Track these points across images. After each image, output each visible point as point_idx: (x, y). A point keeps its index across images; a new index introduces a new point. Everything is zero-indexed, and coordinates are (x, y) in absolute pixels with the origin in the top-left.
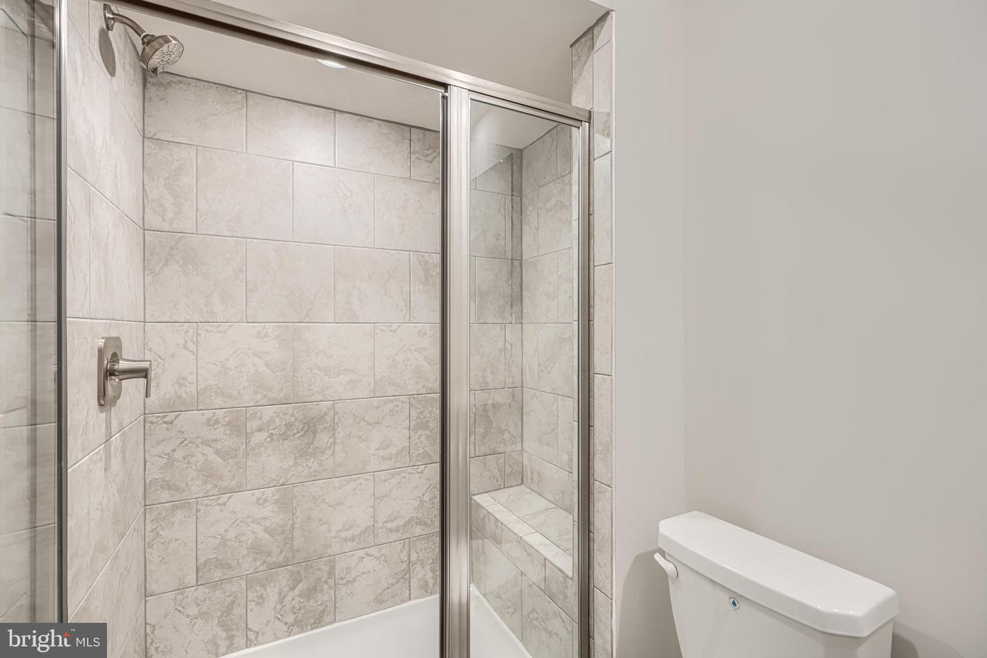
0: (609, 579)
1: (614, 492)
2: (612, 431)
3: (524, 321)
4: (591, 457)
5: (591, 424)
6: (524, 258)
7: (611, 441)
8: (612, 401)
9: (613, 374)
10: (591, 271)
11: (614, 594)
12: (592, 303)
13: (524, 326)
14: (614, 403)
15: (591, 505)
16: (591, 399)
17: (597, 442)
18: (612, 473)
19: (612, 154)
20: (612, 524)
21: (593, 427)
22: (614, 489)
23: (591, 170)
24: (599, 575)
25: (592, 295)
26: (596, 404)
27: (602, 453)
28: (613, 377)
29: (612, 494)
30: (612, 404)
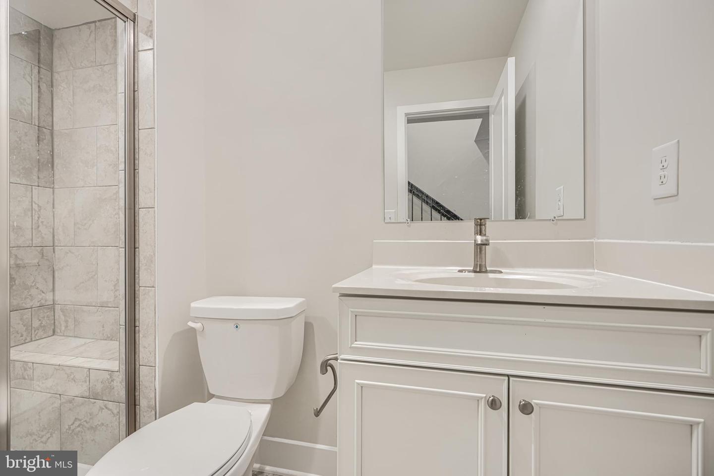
0: (153, 354)
1: (157, 290)
2: (155, 247)
3: (56, 186)
4: (136, 271)
5: (137, 245)
6: (55, 128)
7: (154, 254)
8: (155, 226)
9: (156, 207)
10: (136, 133)
11: (157, 362)
12: (137, 156)
13: (56, 190)
14: (156, 227)
15: (137, 307)
16: (136, 228)
17: (141, 258)
18: (155, 277)
19: (154, 51)
20: (155, 313)
21: (138, 248)
22: (156, 288)
23: (136, 58)
24: (143, 355)
25: (137, 150)
26: (141, 231)
27: (146, 265)
28: (156, 209)
29: (155, 292)
30: (155, 228)
